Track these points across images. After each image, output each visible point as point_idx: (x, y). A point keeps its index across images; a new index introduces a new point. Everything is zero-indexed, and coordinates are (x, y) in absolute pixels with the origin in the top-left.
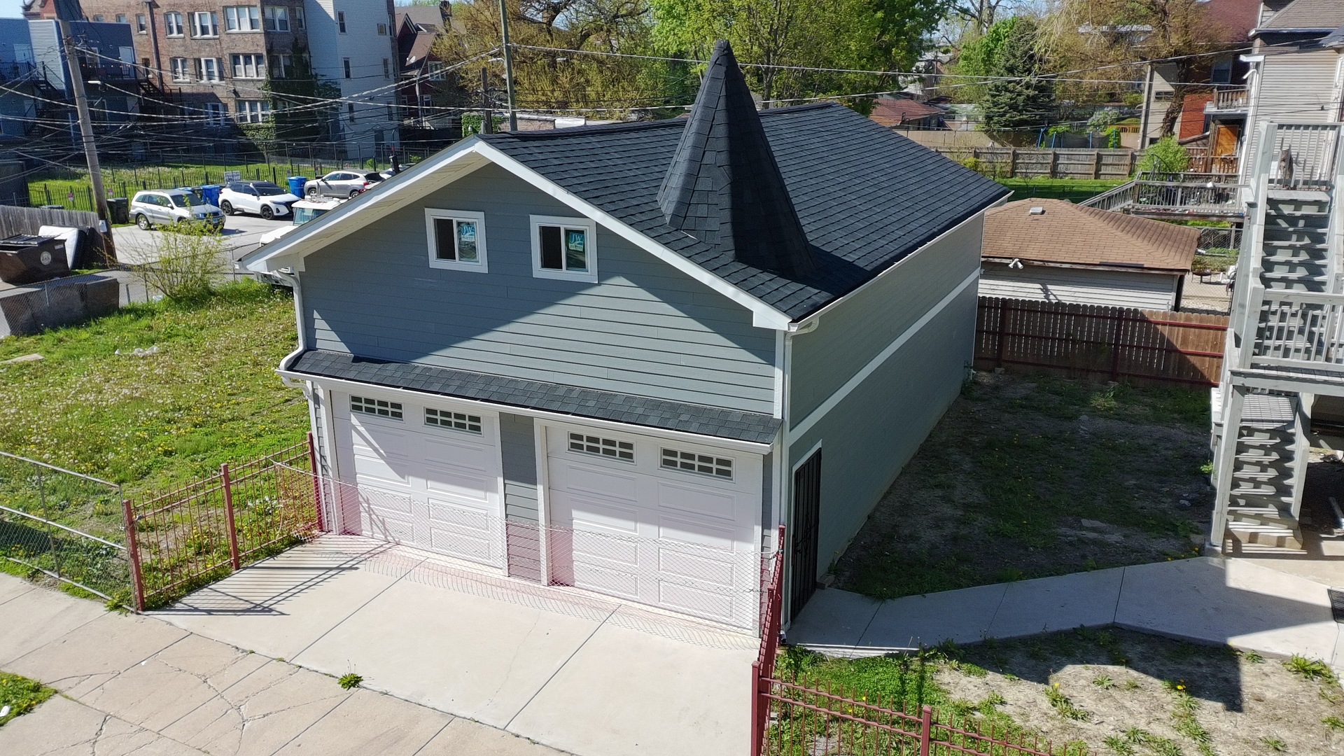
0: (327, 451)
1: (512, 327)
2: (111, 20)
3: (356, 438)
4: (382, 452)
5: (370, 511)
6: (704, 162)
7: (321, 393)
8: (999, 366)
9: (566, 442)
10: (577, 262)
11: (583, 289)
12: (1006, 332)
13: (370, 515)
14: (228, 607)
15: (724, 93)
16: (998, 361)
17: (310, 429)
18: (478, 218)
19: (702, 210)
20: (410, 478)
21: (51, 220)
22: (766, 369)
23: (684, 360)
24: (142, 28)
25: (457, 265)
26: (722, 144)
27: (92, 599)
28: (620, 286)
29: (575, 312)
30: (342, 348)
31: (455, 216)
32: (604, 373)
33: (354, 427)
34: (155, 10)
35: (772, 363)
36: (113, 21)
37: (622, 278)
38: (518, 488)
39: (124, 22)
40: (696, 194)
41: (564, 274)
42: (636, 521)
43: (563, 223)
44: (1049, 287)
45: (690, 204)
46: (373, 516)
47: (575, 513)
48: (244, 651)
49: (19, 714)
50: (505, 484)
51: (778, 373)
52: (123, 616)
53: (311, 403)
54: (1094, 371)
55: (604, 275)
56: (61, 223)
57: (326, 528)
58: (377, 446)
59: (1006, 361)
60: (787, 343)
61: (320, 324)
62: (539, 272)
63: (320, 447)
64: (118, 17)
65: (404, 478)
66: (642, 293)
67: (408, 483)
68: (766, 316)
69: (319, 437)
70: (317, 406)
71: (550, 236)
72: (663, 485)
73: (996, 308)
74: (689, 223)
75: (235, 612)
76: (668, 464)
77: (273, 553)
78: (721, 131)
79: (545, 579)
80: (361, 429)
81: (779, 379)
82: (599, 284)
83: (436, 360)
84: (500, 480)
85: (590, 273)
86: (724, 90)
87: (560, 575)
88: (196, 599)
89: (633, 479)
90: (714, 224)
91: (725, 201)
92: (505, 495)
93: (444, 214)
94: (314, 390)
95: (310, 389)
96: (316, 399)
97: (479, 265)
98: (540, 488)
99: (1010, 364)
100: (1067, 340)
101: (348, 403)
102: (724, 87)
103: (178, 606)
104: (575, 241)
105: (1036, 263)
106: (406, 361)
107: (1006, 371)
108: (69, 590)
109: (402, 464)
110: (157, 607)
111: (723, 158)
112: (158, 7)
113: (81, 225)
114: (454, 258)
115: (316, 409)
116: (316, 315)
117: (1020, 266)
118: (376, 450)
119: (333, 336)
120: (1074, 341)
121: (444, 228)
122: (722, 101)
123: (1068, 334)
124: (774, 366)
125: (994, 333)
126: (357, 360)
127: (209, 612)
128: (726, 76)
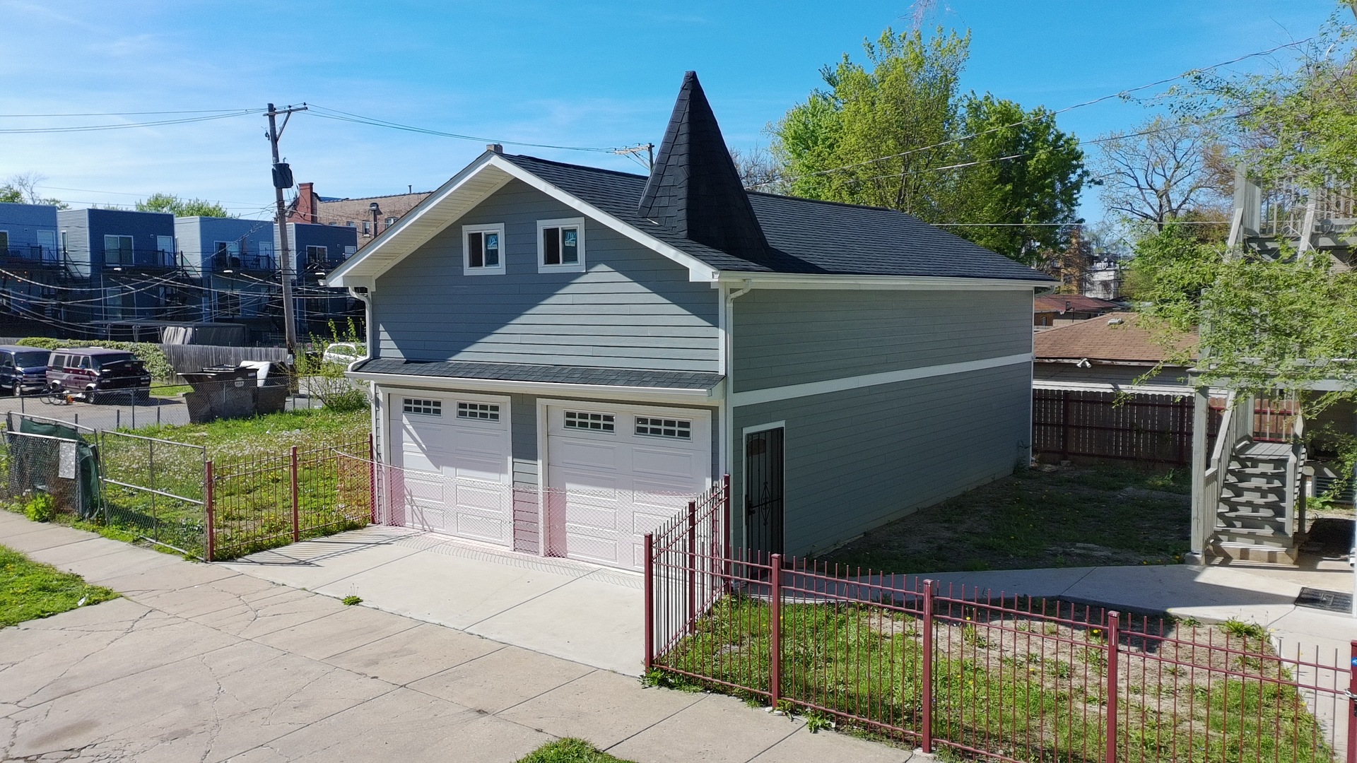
0: (382, 450)
1: (523, 319)
2: (342, 224)
3: (405, 436)
4: (424, 446)
5: (412, 503)
6: (669, 164)
7: (381, 397)
8: (1065, 459)
9: (562, 419)
10: (571, 255)
11: (574, 279)
12: (1070, 423)
13: (412, 506)
14: (279, 561)
15: (688, 110)
16: (1064, 454)
17: (371, 431)
18: (499, 229)
19: (665, 201)
20: (444, 468)
21: (252, 357)
22: (712, 331)
23: (650, 331)
24: (366, 231)
25: (485, 270)
26: (684, 149)
27: (175, 555)
28: (603, 272)
29: (569, 299)
30: (399, 354)
31: (484, 229)
32: (589, 351)
33: (404, 426)
34: (378, 216)
35: (716, 324)
36: (345, 225)
37: (604, 265)
38: (524, 465)
39: (352, 226)
40: (661, 189)
41: (562, 268)
42: (615, 488)
43: (561, 224)
44: (1121, 386)
45: (655, 197)
46: (415, 507)
47: (568, 486)
48: (278, 584)
49: (89, 604)
50: (513, 463)
51: (721, 333)
52: (195, 564)
53: (373, 406)
54: (1160, 461)
55: (590, 264)
56: (259, 359)
57: (376, 521)
58: (421, 442)
59: (1070, 454)
60: (728, 305)
61: (384, 335)
62: (544, 268)
63: (377, 445)
64: (349, 223)
65: (438, 468)
66: (618, 276)
67: (442, 473)
68: (700, 272)
69: (377, 437)
70: (377, 409)
71: (551, 235)
72: (637, 451)
73: (1059, 400)
74: (654, 212)
75: (282, 564)
76: (641, 430)
77: (327, 533)
78: (684, 139)
79: (542, 551)
80: (410, 427)
81: (722, 338)
82: (587, 273)
83: (465, 356)
84: (510, 458)
85: (579, 265)
86: (688, 108)
87: (556, 547)
88: (256, 557)
89: (613, 448)
90: (672, 211)
91: (683, 193)
92: (513, 472)
93: (475, 229)
94: (376, 394)
95: (373, 394)
96: (377, 402)
97: (500, 269)
98: (540, 462)
99: (1075, 457)
100: (1131, 431)
101: (401, 405)
102: (688, 106)
103: (240, 560)
104: (570, 238)
105: (1104, 362)
106: (444, 360)
107: (1072, 463)
108: (159, 549)
109: (438, 457)
110: (224, 560)
111: (683, 160)
112: (381, 213)
113: (274, 359)
114: (482, 265)
115: (376, 411)
116: (381, 328)
117: (1088, 364)
118: (419, 445)
119: (392, 344)
120: (1138, 432)
121: (475, 238)
122: (686, 116)
123: (1132, 424)
124: (718, 327)
125: (1058, 425)
126: (406, 363)
127: (262, 564)
128: (690, 98)
